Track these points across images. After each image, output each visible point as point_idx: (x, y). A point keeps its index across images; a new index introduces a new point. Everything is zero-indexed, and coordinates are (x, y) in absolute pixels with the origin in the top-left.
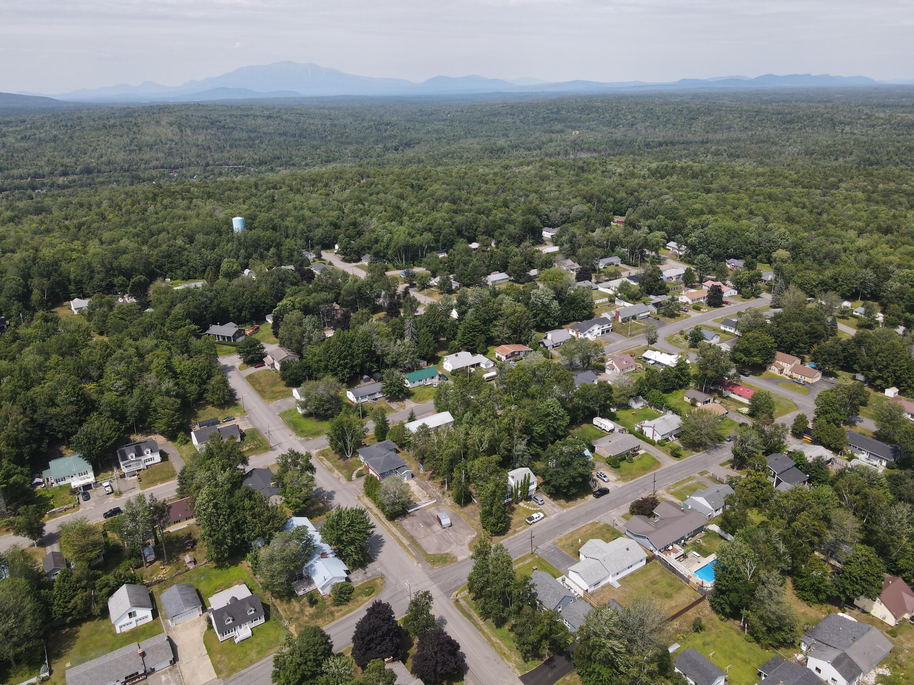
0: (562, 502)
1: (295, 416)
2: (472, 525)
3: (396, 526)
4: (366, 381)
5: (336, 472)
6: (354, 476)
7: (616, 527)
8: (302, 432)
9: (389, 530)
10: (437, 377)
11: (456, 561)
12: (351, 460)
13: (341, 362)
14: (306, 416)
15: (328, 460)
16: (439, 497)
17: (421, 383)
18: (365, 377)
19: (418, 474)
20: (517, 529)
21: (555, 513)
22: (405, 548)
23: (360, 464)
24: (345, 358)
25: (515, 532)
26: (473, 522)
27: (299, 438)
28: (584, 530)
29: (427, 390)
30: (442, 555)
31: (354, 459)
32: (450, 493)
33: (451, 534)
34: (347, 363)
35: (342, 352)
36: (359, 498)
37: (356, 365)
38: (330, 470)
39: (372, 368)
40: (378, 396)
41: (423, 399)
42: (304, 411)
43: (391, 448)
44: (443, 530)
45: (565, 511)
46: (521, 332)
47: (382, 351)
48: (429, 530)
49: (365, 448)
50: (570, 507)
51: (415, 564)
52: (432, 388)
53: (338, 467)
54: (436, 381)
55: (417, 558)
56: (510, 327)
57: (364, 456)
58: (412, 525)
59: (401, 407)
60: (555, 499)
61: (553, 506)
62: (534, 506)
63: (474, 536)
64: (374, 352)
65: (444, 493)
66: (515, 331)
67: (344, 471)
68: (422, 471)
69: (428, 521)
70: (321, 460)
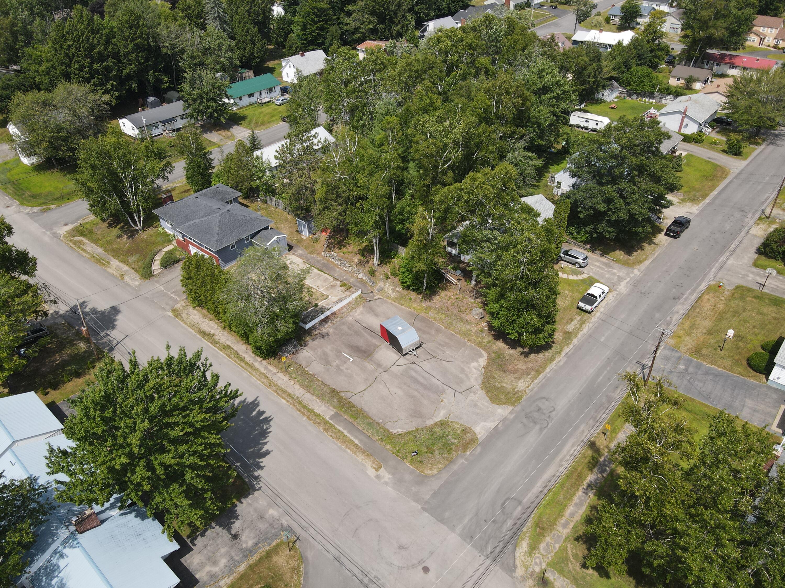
0: (619, 254)
1: (15, 171)
2: (465, 334)
3: (286, 370)
4: (153, 105)
5: (115, 262)
6: (156, 266)
7: (765, 290)
8: (34, 197)
9: (271, 384)
10: (278, 89)
11: (474, 440)
12: (144, 235)
13: (96, 66)
14: (38, 168)
15: (95, 241)
16: (363, 283)
17: (253, 100)
18: (151, 99)
19: (300, 241)
20: (570, 328)
21: (620, 279)
22: (327, 427)
23: (167, 239)
24: (102, 58)
25: (568, 336)
26: (465, 327)
27: (28, 209)
28: (707, 306)
29: (265, 109)
30: (430, 429)
31: (151, 231)
32: (386, 269)
33: (427, 365)
34: (108, 69)
35: (93, 47)
36: (177, 313)
37: (129, 77)
38: (100, 261)
39: (161, 81)
40: (179, 123)
41: (263, 124)
42: (34, 160)
43: (229, 198)
44: (403, 360)
45: (636, 272)
46: (391, 20)
47: (173, 47)
48: (370, 367)
49: (169, 206)
50: (640, 262)
51: (371, 472)
52: (273, 106)
53: (117, 253)
54: (277, 95)
55: (368, 453)
56: (373, 13)
57: (169, 220)
58: (327, 362)
59: (228, 137)
60: (604, 253)
61: (606, 265)
62: (575, 273)
63: (483, 361)
64: (158, 48)
65: (372, 273)
66: (382, 20)
67: (132, 259)
68: (306, 233)
69: (360, 343)
70: (78, 244)
